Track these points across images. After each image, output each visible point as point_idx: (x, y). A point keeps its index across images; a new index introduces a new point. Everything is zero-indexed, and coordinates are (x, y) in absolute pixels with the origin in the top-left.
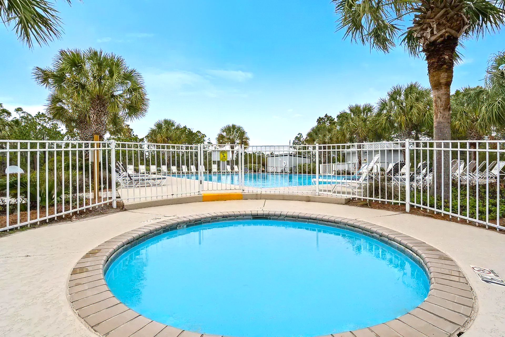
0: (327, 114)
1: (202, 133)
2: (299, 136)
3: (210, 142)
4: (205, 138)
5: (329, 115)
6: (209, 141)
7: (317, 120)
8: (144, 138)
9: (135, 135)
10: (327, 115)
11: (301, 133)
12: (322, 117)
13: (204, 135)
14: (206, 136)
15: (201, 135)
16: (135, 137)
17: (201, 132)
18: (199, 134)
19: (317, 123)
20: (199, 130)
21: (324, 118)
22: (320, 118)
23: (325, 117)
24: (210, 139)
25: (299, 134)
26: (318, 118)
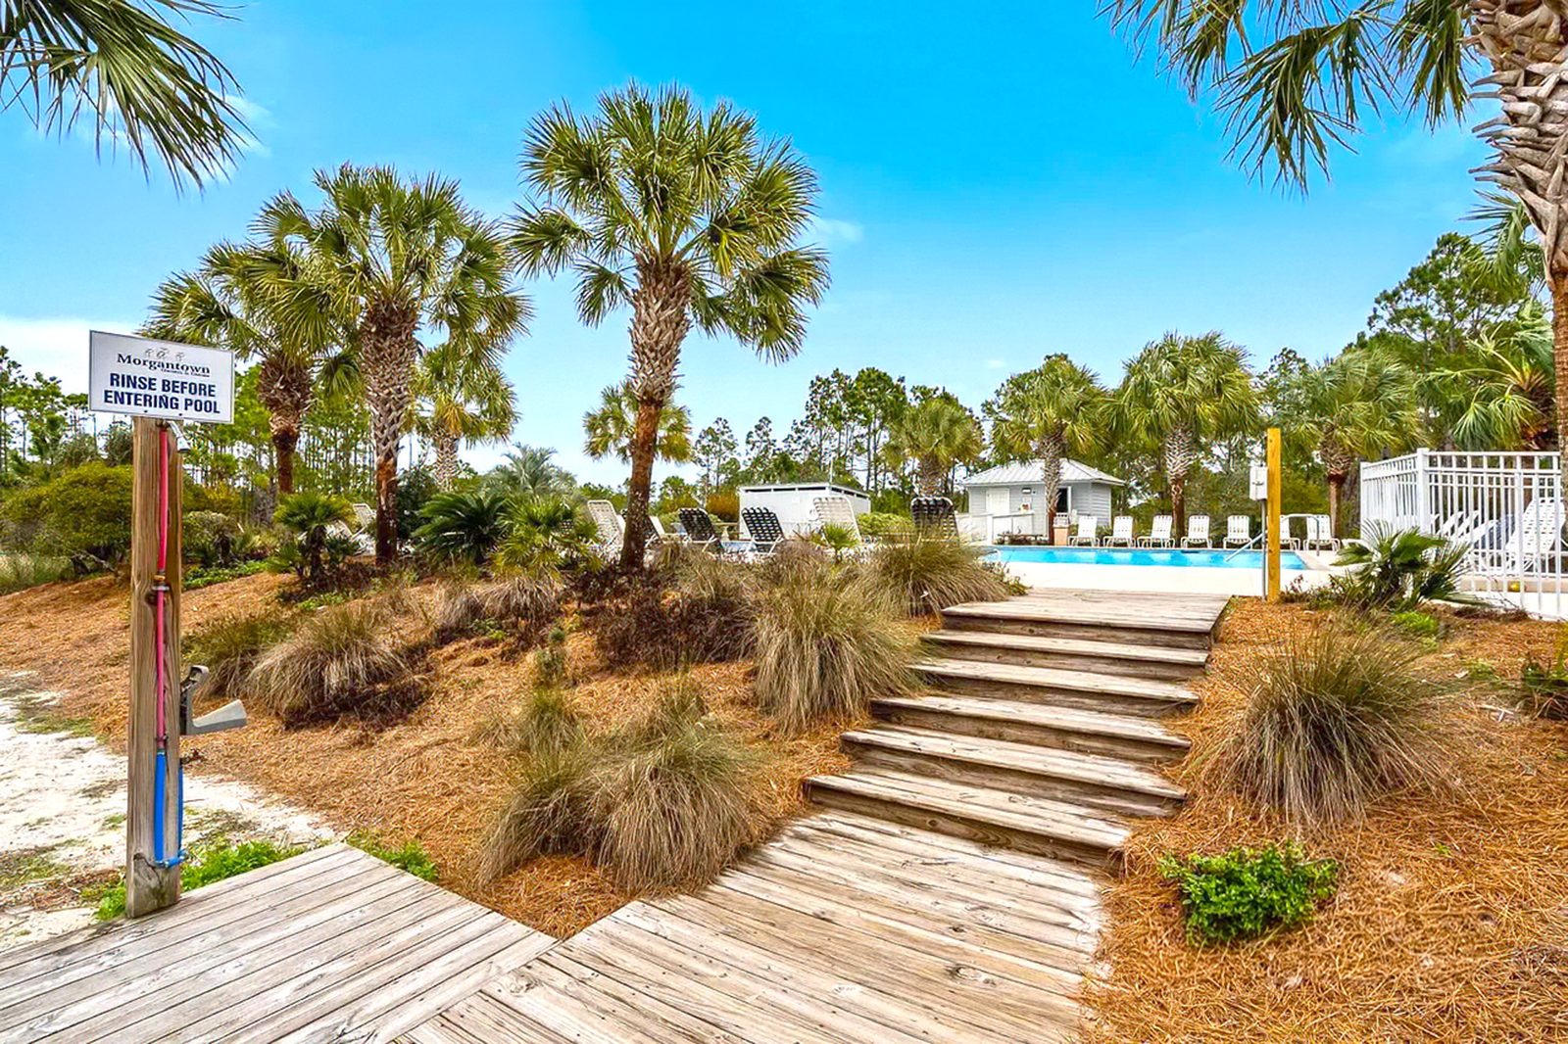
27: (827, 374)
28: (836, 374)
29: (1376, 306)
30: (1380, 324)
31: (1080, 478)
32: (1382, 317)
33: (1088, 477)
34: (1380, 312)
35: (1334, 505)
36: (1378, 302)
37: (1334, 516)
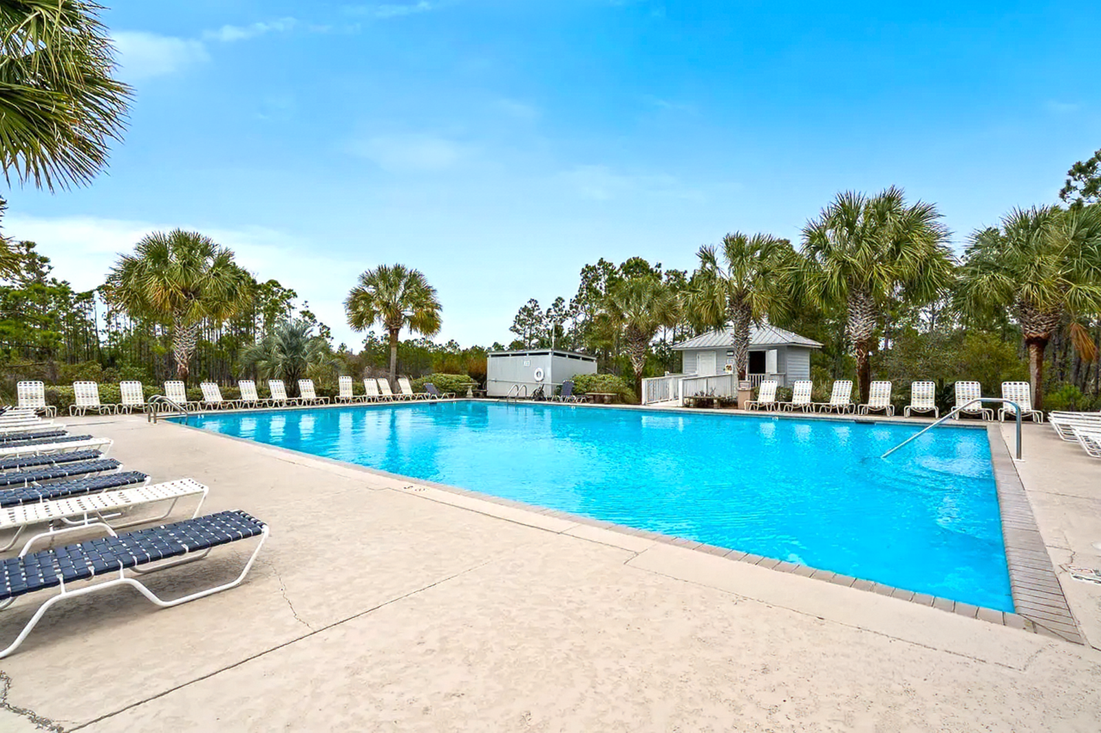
0: (602, 259)
1: (282, 286)
2: (529, 306)
3: (308, 312)
4: (293, 301)
5: (607, 260)
6: (306, 310)
7: (581, 272)
8: (91, 292)
9: (59, 282)
10: (604, 260)
11: (535, 299)
12: (591, 265)
13: (290, 291)
14: (297, 294)
15: (281, 291)
16: (60, 286)
17: (280, 283)
18: (275, 289)
19: (582, 278)
20: (275, 279)
21: (597, 266)
22: (587, 266)
23: (599, 264)
24: (307, 304)
25: (530, 302)
26: (584, 267)
27: (594, 262)
28: (601, 262)
29: (1070, 178)
30: (1075, 195)
31: (777, 341)
32: (1075, 188)
33: (784, 341)
34: (1073, 183)
35: (1034, 370)
36: (1071, 173)
37: (1034, 381)
